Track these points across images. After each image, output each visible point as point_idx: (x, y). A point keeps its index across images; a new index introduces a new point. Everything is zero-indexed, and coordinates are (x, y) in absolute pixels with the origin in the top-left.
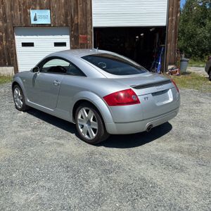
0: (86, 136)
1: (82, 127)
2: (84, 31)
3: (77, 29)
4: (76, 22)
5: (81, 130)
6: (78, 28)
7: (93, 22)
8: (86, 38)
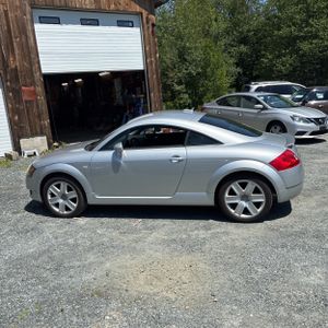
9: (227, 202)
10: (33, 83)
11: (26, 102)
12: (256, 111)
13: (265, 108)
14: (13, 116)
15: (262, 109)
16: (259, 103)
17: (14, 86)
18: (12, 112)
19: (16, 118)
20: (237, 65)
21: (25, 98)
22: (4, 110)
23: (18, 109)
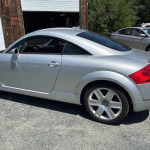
0: (102, 117)
1: (96, 108)
2: (14, 14)
3: (8, 13)
4: (7, 6)
5: (94, 112)
6: (8, 11)
7: (22, 7)
8: (17, 20)
9: (90, 104)
10: (17, 16)
11: (13, 26)
12: (141, 38)
13: (146, 36)
14: (6, 33)
15: (145, 37)
16: (144, 33)
17: (7, 17)
18: (5, 31)
19: (7, 34)
20: (138, 15)
21: (12, 23)
22: (2, 29)
23: (8, 29)
